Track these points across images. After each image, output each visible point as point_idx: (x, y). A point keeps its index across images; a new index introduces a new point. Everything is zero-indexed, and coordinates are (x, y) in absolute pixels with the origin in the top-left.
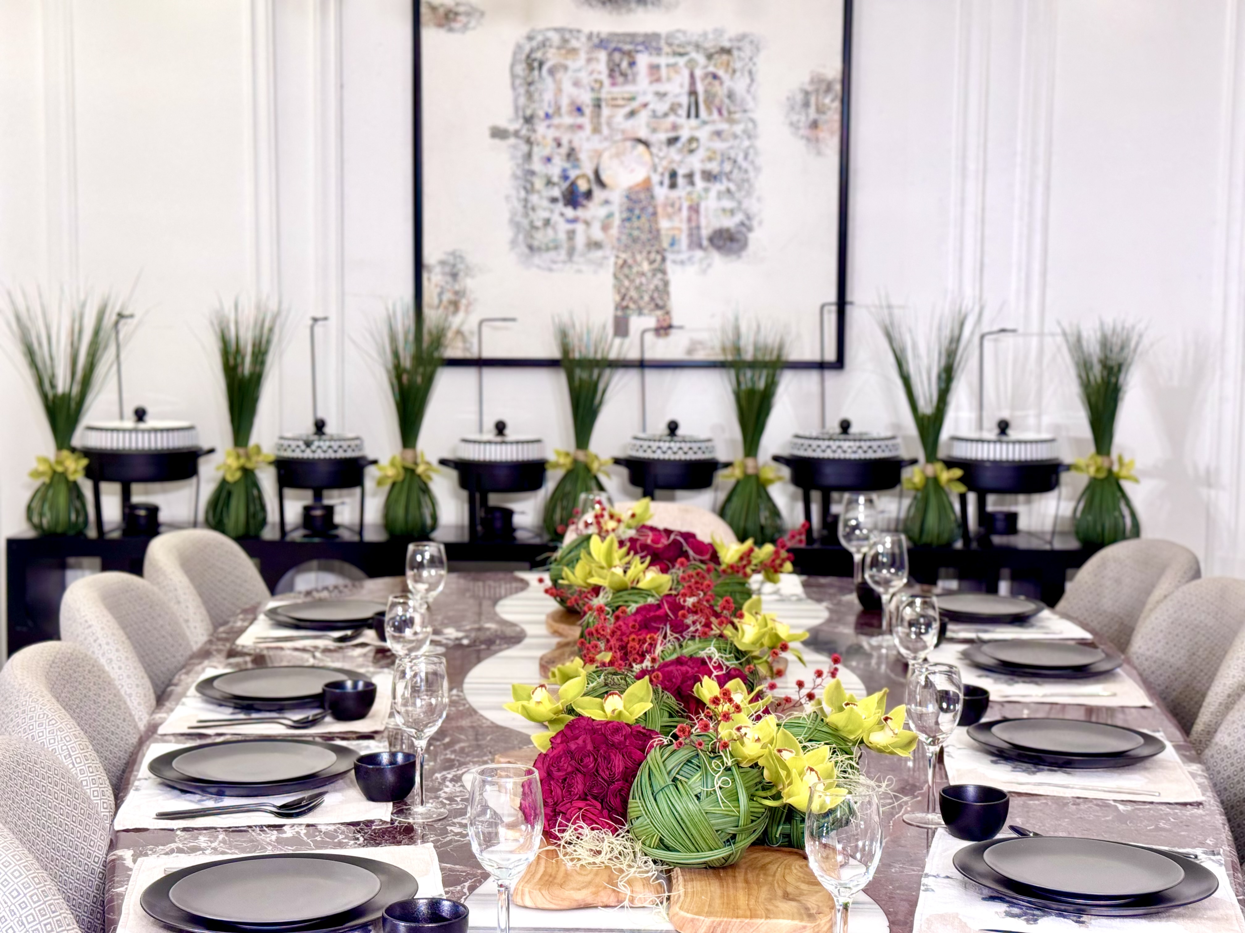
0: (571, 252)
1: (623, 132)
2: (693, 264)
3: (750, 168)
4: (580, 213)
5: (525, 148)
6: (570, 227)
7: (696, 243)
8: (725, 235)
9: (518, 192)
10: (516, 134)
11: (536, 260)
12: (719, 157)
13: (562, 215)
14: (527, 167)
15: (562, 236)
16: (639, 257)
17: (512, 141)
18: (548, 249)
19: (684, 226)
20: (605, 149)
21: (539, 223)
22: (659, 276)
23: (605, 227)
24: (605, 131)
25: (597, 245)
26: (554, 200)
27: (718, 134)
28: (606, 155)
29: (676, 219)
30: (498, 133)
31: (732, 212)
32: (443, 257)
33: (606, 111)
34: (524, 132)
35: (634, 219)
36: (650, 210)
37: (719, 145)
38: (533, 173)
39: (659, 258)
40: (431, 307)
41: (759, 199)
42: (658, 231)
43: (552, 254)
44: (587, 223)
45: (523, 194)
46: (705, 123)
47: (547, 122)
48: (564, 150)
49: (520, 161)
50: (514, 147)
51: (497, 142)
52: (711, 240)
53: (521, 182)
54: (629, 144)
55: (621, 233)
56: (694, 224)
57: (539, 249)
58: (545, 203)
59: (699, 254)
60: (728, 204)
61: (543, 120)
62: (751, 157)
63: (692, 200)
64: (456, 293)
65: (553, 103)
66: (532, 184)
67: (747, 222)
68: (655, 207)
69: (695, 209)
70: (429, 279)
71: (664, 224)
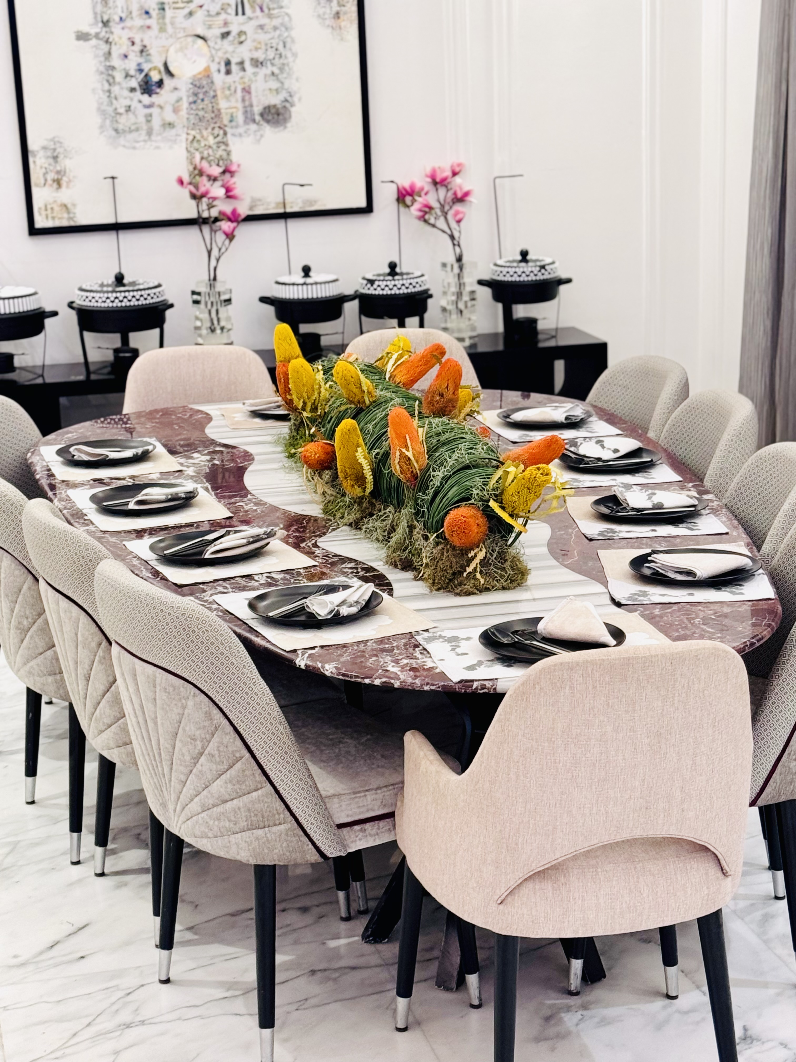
0: (150, 133)
1: (184, 29)
2: (249, 135)
3: (289, 55)
4: (154, 98)
5: (105, 48)
6: (148, 111)
7: (249, 119)
8: (273, 111)
9: (103, 85)
10: (97, 36)
11: (122, 141)
12: (263, 47)
13: (140, 102)
14: (108, 64)
15: (142, 119)
16: (205, 133)
17: (94, 42)
18: (131, 131)
19: (240, 105)
20: (171, 45)
21: (122, 110)
22: (223, 147)
23: (176, 110)
24: (170, 29)
25: (171, 125)
26: (133, 90)
27: (261, 27)
28: (172, 50)
29: (233, 99)
30: (82, 37)
31: (277, 91)
32: (45, 143)
33: (169, 13)
34: (103, 34)
35: (199, 101)
36: (212, 93)
37: (263, 37)
38: (113, 68)
39: (221, 132)
40: (37, 185)
41: (297, 80)
42: (219, 110)
43: (134, 135)
44: (161, 107)
45: (106, 86)
46: (250, 19)
47: (122, 25)
48: (137, 48)
49: (102, 59)
50: (96, 47)
51: (81, 43)
52: (262, 115)
53: (104, 76)
54: (190, 39)
55: (188, 114)
56: (247, 103)
57: (124, 131)
58: (126, 93)
59: (253, 127)
60: (274, 85)
61: (118, 24)
62: (288, 46)
63: (244, 83)
64: (58, 172)
65: (125, 10)
66: (114, 78)
67: (289, 99)
68: (215, 91)
69: (247, 91)
70: (34, 162)
71: (223, 104)
